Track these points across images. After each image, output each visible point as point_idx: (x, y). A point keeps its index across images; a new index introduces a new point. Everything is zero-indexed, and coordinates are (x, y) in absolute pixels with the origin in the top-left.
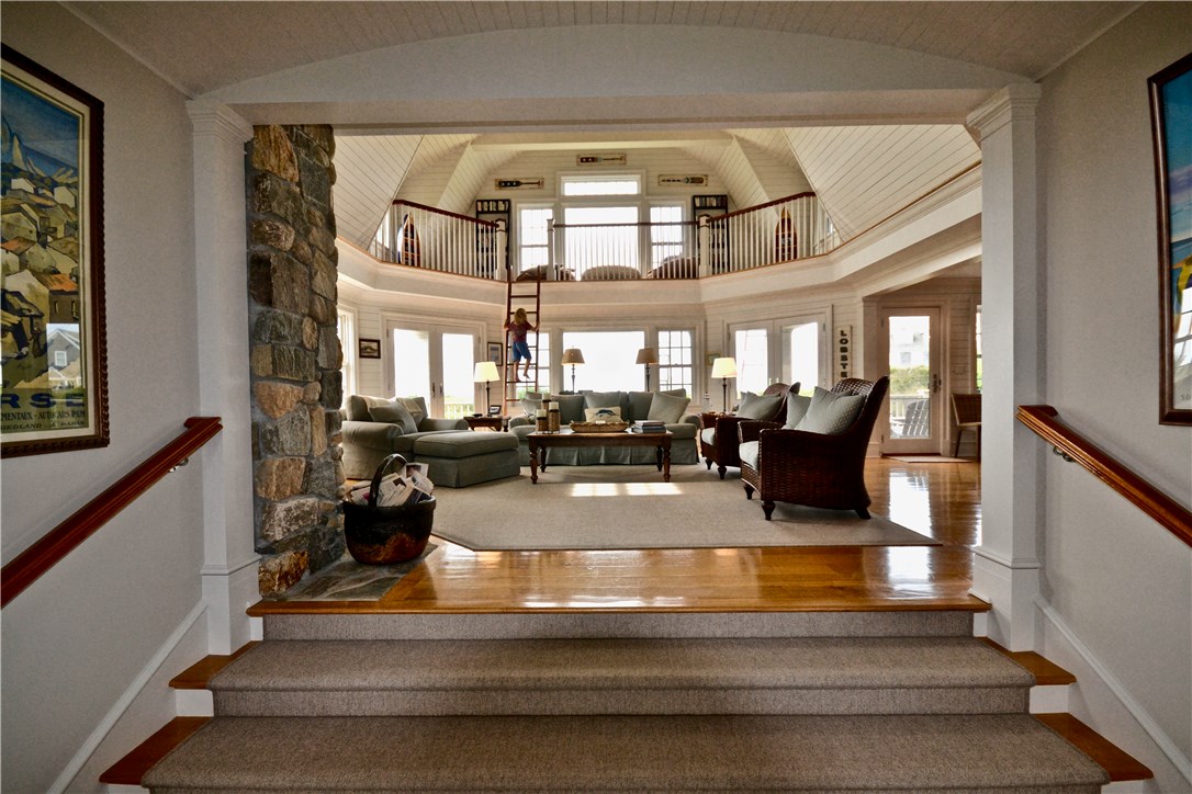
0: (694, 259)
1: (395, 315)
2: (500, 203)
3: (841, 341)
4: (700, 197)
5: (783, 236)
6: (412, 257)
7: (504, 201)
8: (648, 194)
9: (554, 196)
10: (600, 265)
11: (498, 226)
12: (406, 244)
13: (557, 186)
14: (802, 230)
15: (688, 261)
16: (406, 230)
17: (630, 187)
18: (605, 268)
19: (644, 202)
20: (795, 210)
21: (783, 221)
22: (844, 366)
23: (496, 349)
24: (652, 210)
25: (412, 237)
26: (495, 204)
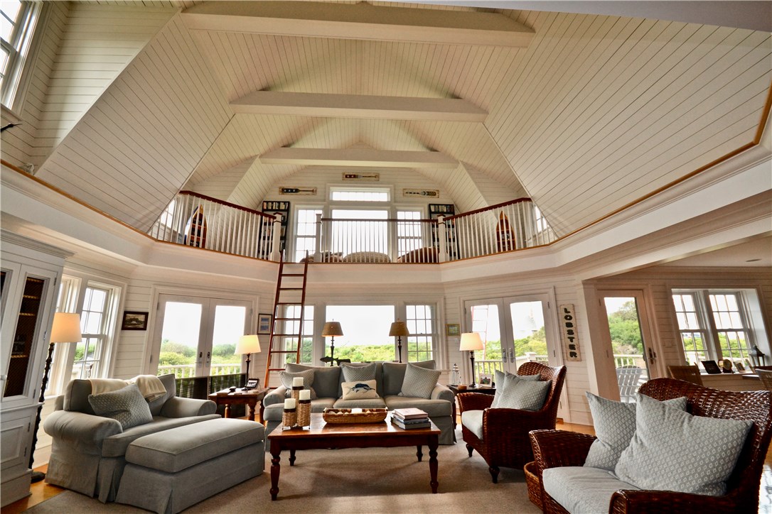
0: (434, 249)
1: (168, 288)
2: (282, 204)
3: (566, 317)
4: (434, 205)
5: (503, 233)
6: (198, 239)
7: (285, 203)
8: (395, 202)
9: (324, 200)
10: (359, 251)
11: (275, 218)
12: (193, 229)
13: (327, 194)
14: (518, 229)
15: (430, 250)
16: (195, 218)
17: (383, 196)
18: (362, 253)
19: (392, 207)
20: (511, 215)
21: (502, 221)
22: (571, 339)
23: (267, 320)
24: (398, 213)
25: (200, 224)
26: (277, 204)
